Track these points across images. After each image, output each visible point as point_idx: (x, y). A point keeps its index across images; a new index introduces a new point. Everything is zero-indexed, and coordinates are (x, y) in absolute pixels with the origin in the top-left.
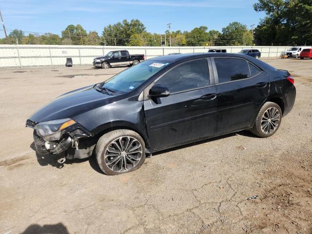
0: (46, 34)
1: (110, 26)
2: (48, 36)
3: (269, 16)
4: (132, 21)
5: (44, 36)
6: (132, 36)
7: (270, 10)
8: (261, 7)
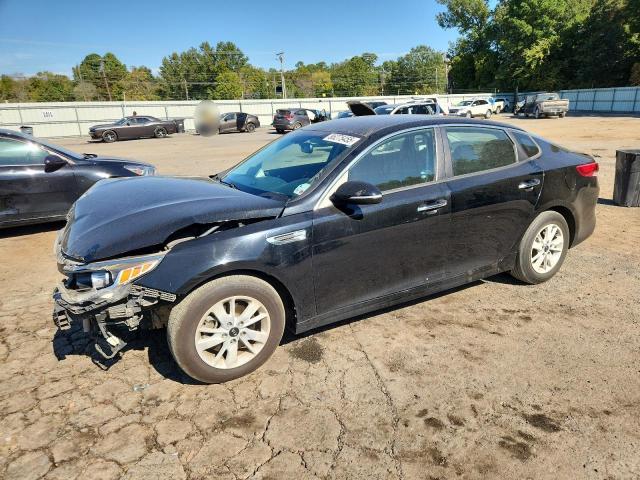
0: (39, 74)
1: (174, 57)
2: (45, 78)
3: (465, 37)
4: (219, 46)
5: (34, 79)
6: (221, 75)
7: (466, 26)
8: (451, 20)
